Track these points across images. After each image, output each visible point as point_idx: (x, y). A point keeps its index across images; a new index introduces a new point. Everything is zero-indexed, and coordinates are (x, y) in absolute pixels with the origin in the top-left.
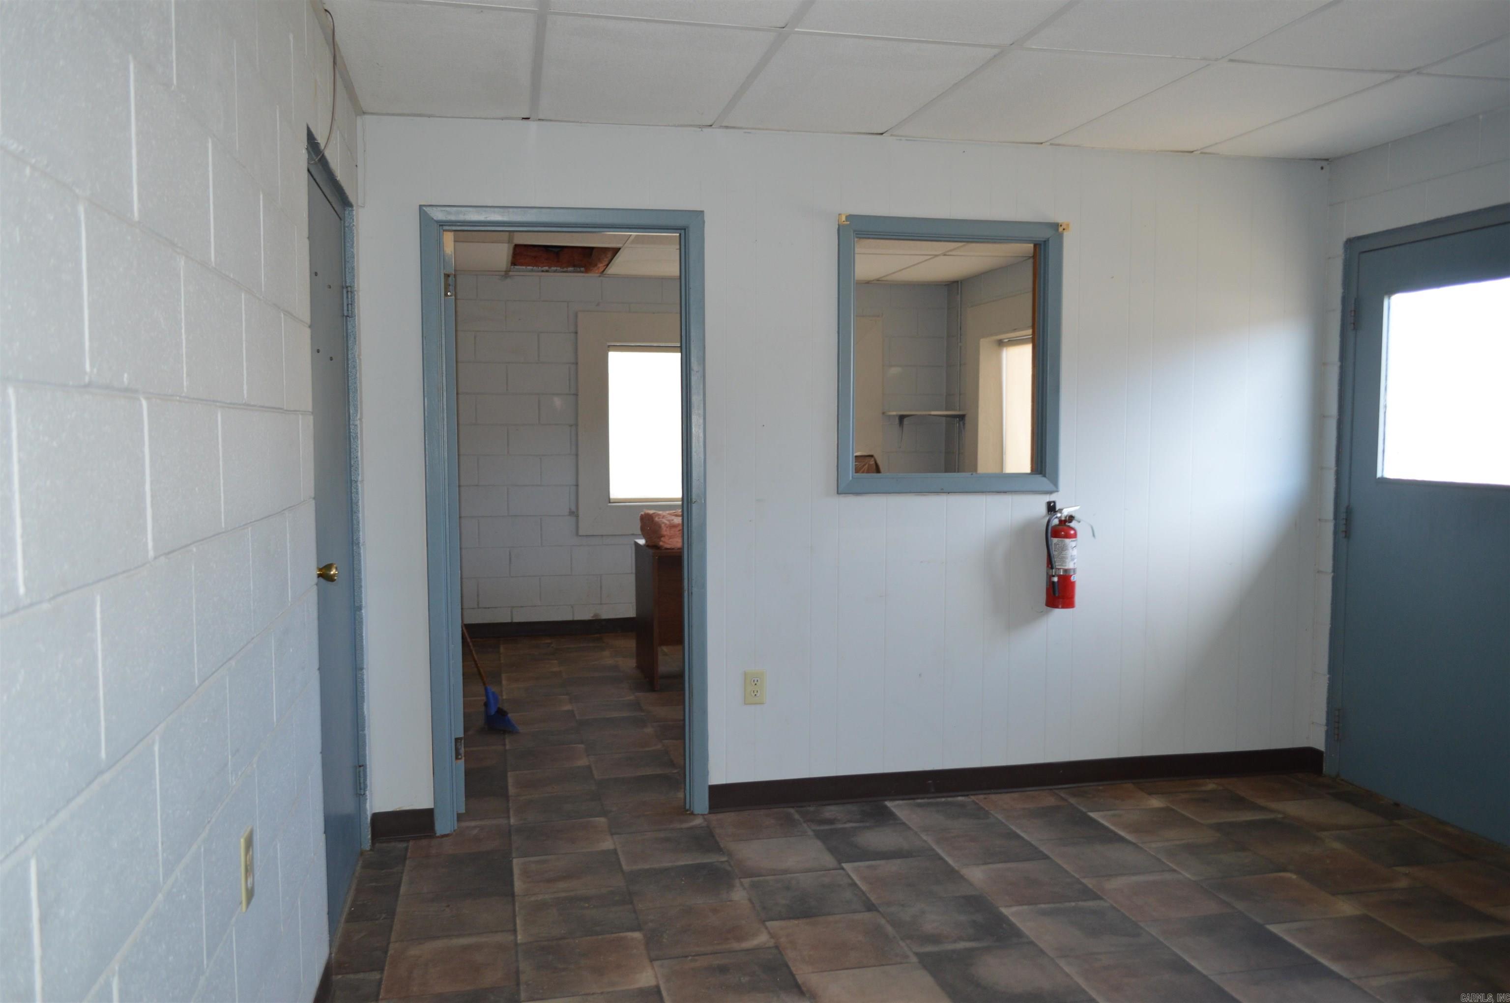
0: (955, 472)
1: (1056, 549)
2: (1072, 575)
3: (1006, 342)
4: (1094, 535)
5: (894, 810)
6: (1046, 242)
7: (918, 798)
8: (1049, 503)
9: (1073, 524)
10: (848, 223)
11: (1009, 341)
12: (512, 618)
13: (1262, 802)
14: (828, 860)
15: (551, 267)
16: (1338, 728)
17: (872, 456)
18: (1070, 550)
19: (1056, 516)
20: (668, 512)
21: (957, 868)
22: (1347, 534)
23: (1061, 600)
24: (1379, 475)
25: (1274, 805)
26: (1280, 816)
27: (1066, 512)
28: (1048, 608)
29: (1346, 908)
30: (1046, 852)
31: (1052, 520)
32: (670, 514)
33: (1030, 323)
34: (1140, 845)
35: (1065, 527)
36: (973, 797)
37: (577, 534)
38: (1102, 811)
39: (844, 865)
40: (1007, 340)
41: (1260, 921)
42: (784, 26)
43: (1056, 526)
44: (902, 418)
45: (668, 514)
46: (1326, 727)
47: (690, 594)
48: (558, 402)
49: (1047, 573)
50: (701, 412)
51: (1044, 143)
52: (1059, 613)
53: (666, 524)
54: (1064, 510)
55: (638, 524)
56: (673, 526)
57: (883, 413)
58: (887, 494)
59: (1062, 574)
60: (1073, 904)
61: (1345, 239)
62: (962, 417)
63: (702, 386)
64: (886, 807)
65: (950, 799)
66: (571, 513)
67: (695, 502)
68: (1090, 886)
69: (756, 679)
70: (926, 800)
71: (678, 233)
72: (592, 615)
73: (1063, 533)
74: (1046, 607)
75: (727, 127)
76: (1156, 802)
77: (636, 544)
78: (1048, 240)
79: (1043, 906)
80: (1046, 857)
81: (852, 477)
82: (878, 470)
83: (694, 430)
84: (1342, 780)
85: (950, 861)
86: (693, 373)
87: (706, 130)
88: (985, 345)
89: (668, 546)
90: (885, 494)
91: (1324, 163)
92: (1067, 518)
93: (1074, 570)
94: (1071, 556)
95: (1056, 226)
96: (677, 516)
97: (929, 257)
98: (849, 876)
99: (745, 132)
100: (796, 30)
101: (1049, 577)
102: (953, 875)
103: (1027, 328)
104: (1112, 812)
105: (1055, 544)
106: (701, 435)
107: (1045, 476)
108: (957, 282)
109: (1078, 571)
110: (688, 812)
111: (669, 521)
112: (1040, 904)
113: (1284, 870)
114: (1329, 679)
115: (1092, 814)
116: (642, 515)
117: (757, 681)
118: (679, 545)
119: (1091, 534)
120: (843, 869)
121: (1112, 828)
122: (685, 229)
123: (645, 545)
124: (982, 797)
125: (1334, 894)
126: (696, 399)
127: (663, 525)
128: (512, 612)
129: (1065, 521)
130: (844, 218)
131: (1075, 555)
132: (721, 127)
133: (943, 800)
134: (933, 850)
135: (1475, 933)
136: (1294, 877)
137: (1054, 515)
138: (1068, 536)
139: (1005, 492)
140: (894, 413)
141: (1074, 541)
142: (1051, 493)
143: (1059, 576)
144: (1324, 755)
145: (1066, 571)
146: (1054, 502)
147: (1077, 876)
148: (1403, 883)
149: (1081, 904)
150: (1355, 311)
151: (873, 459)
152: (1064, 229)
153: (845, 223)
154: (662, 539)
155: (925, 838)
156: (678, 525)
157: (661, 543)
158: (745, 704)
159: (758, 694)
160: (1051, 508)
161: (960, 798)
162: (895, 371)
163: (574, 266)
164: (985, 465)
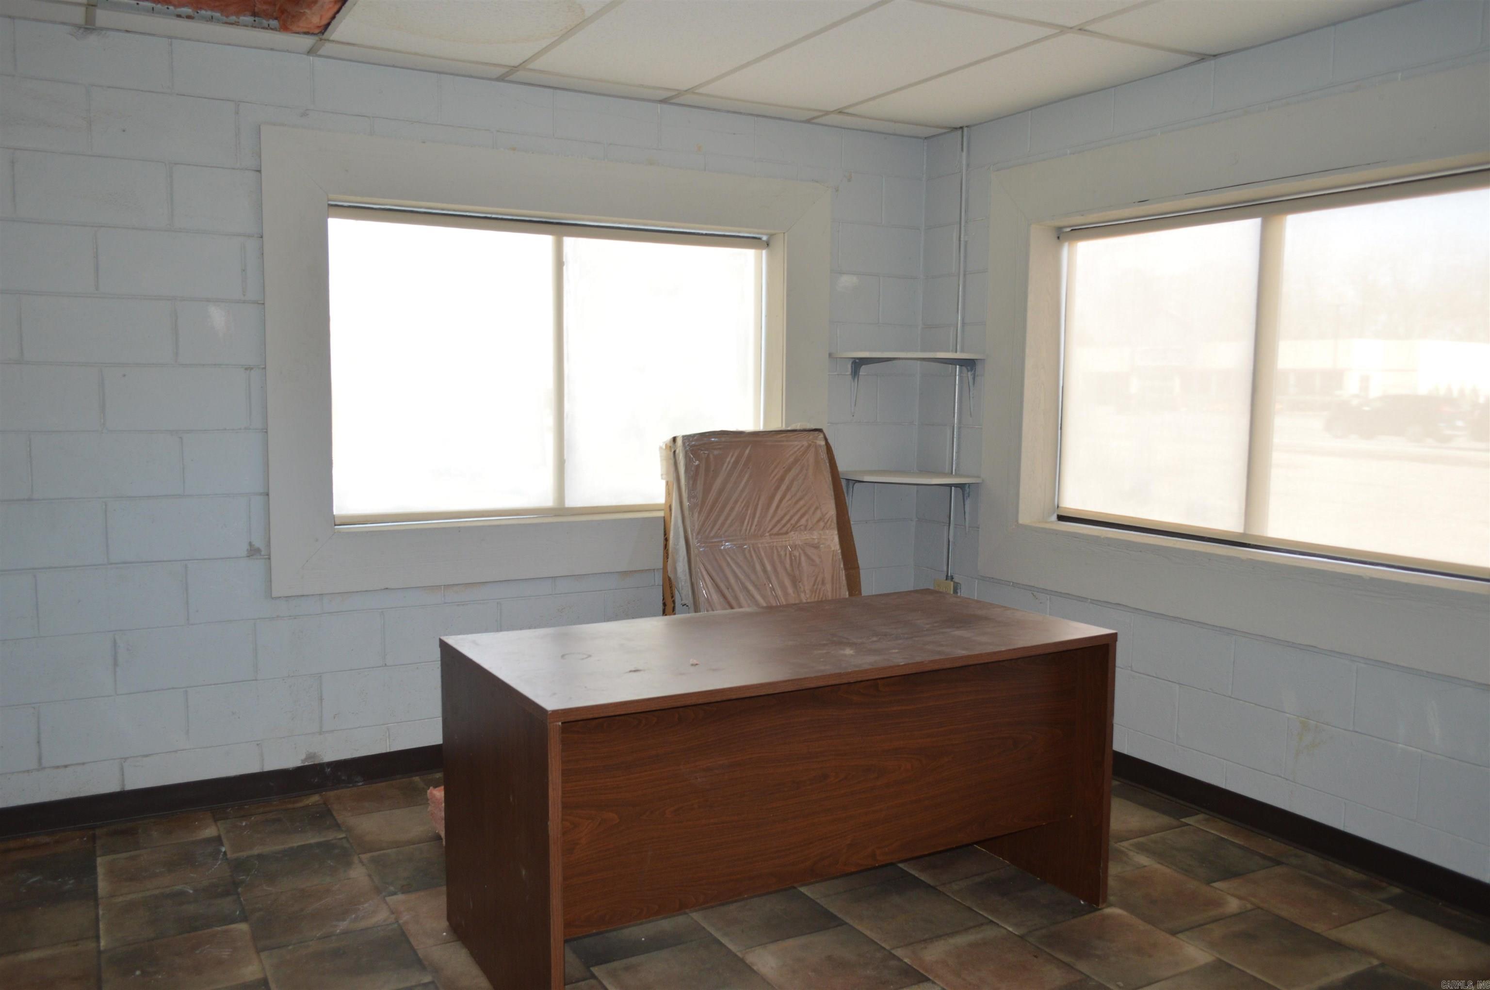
11: (1072, 230)
12: (123, 785)
15: (201, 9)
17: (820, 430)
37: (268, 593)
40: (1069, 229)
48: (217, 316)
66: (253, 552)
72: (303, 757)
128: (122, 769)
162: (847, 281)
163: (254, 14)
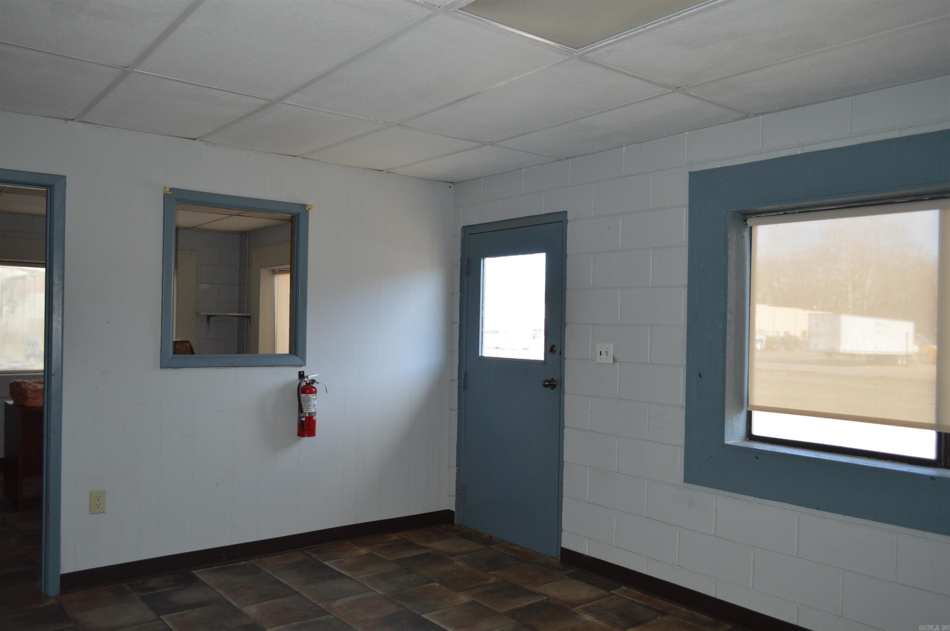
0: (244, 353)
1: (304, 401)
2: (313, 416)
3: (276, 271)
4: (327, 392)
5: (197, 575)
6: (298, 215)
7: (215, 566)
8: (300, 373)
9: (315, 385)
10: (171, 193)
13: (422, 544)
14: (150, 615)
16: (462, 497)
18: (313, 401)
19: (304, 380)
20: (33, 381)
21: (239, 608)
22: (465, 388)
23: (307, 432)
24: (480, 355)
25: (428, 545)
26: (431, 551)
27: (310, 377)
28: (300, 437)
29: (464, 598)
30: (297, 590)
31: (301, 384)
32: (35, 382)
33: (289, 262)
34: (353, 578)
35: (309, 387)
36: (251, 561)
38: (332, 560)
39: (162, 617)
41: (418, 613)
42: (127, 67)
43: (304, 386)
44: (209, 317)
45: (33, 382)
46: (455, 497)
47: (49, 439)
49: (299, 416)
50: (61, 312)
51: (297, 156)
52: (306, 440)
53: (31, 389)
54: (309, 376)
55: (8, 389)
56: (36, 391)
57: (196, 314)
58: (196, 368)
59: (307, 416)
60: (312, 620)
61: (461, 226)
62: (249, 317)
63: (61, 295)
64: (193, 574)
65: (236, 564)
67: (54, 374)
68: (323, 607)
69: (99, 496)
70: (220, 567)
71: (46, 189)
73: (308, 391)
74: (298, 437)
75: (85, 122)
76: (363, 551)
77: (6, 405)
78: (300, 213)
79: (293, 624)
80: (297, 593)
81: (172, 357)
82: (193, 353)
83: (55, 325)
84: (464, 527)
85: (234, 603)
86: (54, 285)
87: (69, 122)
88: (264, 273)
89: (33, 405)
90: (194, 368)
91: (451, 184)
92: (311, 382)
93: (315, 413)
94: (313, 404)
95: (304, 206)
96: (40, 383)
97: (228, 216)
98: (165, 624)
99: (98, 127)
100: (135, 70)
101: (300, 418)
102: (237, 612)
103: (287, 264)
104: (338, 560)
105: (303, 398)
106: (60, 328)
107: (297, 356)
108: (246, 232)
109: (317, 414)
110: (44, 596)
111: (34, 387)
112: (292, 622)
113: (433, 582)
114: (457, 470)
115: (325, 563)
116: (11, 383)
117: (100, 497)
118: (41, 404)
119: (326, 391)
120: (161, 619)
121: (338, 570)
122: (51, 187)
123: (13, 405)
124: (257, 560)
125: (458, 592)
126: (56, 303)
127: (29, 390)
129: (309, 384)
130: (168, 190)
131: (316, 404)
132: (80, 121)
133: (232, 565)
134: (224, 598)
135: (525, 602)
136: (437, 585)
137: (303, 379)
138: (311, 392)
139: (273, 366)
140: (204, 314)
141: (315, 395)
142: (301, 366)
143: (306, 417)
144: (455, 513)
145: (309, 413)
146: (303, 372)
147: (315, 602)
148: (492, 580)
149: (317, 619)
150: (467, 266)
151: (189, 343)
152: (309, 208)
153: (169, 193)
154: (28, 400)
155: (218, 591)
156: (41, 389)
157: (27, 403)
158: (90, 514)
159: (100, 506)
160: (301, 375)
161: (243, 562)
164: (263, 348)
